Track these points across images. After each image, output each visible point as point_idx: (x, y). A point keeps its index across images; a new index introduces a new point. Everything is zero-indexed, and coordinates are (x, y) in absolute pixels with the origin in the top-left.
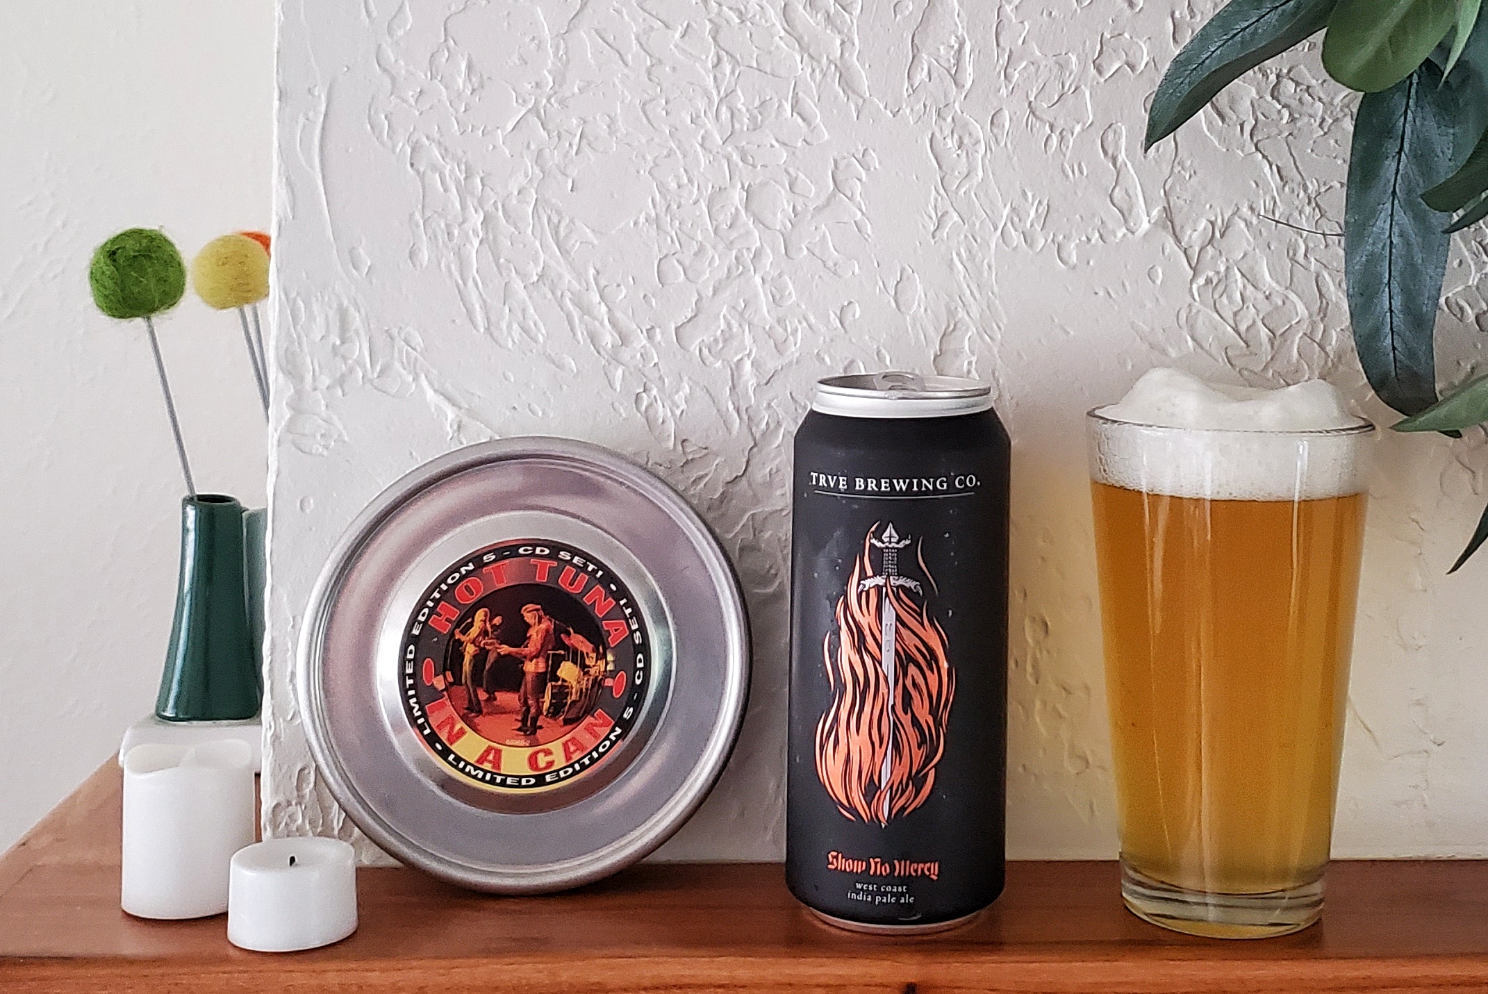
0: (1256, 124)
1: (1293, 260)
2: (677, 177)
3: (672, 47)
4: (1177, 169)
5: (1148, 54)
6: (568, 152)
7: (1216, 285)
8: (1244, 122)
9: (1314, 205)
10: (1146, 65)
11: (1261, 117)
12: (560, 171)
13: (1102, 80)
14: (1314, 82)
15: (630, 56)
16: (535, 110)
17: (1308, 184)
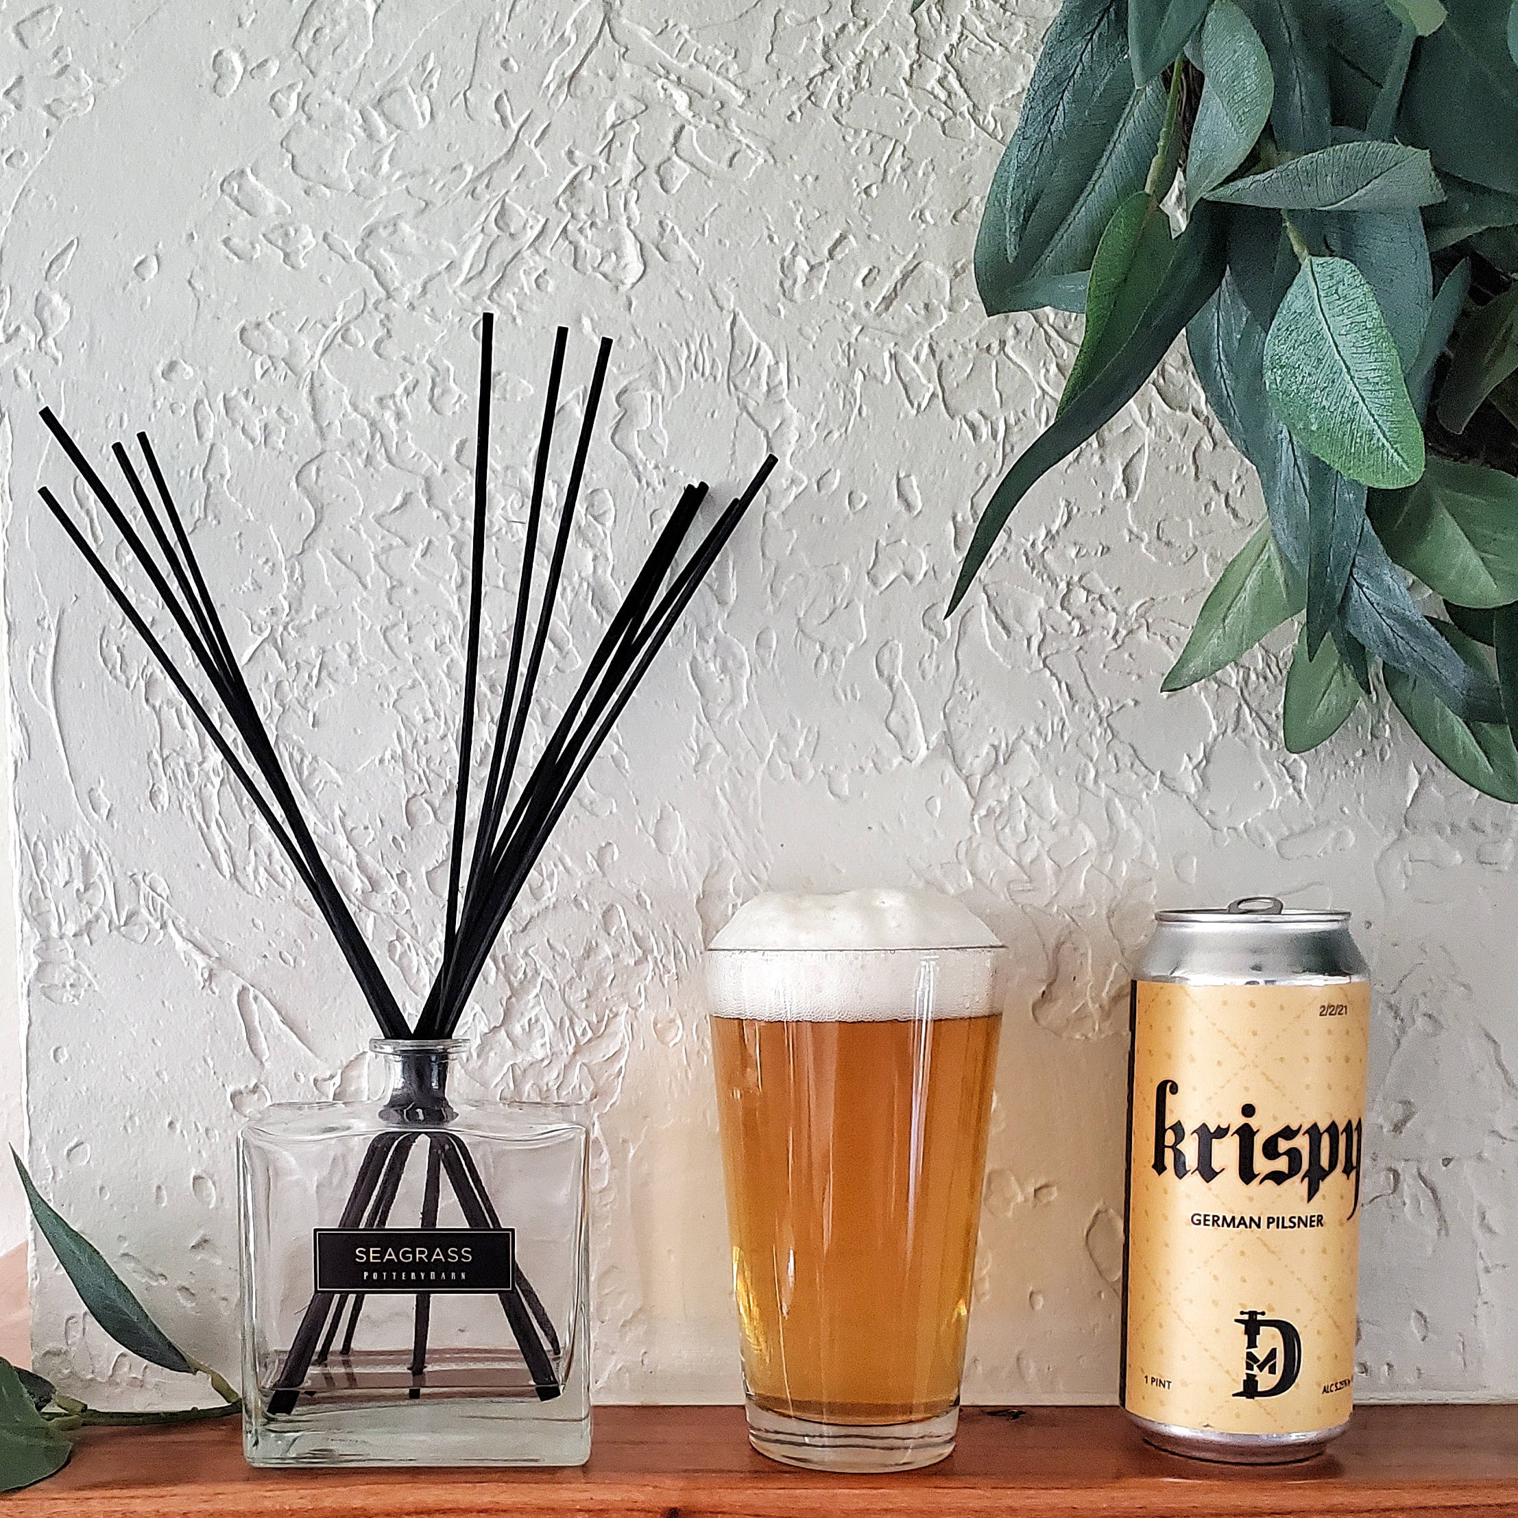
0: (1043, 640)
1: (1082, 786)
2: (422, 710)
3: (413, 565)
4: (958, 689)
5: (927, 562)
6: (307, 684)
7: (999, 815)
8: (1031, 637)
9: (1106, 725)
10: (925, 575)
11: (1049, 629)
12: (299, 703)
13: (877, 593)
14: (1107, 590)
15: (368, 578)
16: (270, 638)
17: (1100, 703)
